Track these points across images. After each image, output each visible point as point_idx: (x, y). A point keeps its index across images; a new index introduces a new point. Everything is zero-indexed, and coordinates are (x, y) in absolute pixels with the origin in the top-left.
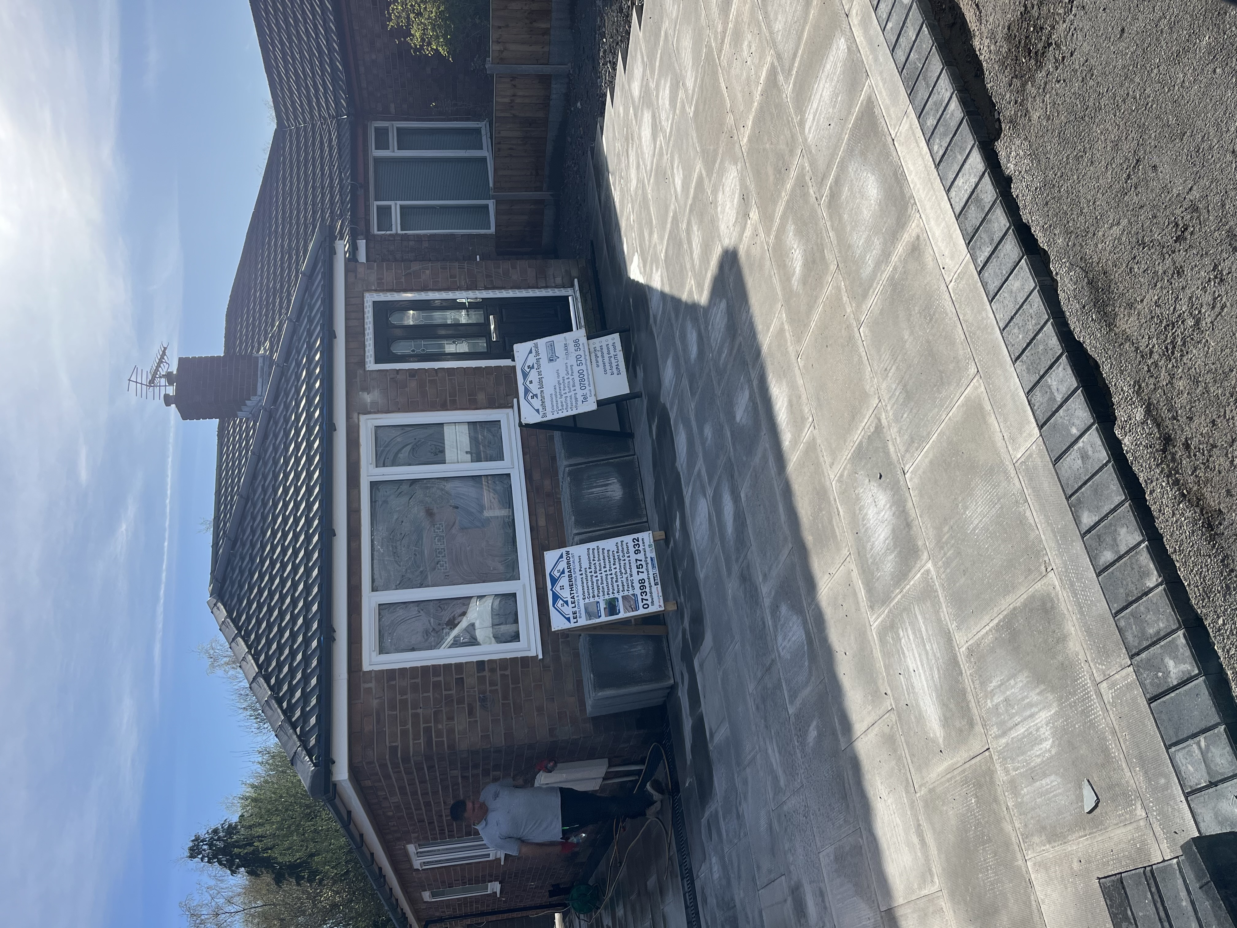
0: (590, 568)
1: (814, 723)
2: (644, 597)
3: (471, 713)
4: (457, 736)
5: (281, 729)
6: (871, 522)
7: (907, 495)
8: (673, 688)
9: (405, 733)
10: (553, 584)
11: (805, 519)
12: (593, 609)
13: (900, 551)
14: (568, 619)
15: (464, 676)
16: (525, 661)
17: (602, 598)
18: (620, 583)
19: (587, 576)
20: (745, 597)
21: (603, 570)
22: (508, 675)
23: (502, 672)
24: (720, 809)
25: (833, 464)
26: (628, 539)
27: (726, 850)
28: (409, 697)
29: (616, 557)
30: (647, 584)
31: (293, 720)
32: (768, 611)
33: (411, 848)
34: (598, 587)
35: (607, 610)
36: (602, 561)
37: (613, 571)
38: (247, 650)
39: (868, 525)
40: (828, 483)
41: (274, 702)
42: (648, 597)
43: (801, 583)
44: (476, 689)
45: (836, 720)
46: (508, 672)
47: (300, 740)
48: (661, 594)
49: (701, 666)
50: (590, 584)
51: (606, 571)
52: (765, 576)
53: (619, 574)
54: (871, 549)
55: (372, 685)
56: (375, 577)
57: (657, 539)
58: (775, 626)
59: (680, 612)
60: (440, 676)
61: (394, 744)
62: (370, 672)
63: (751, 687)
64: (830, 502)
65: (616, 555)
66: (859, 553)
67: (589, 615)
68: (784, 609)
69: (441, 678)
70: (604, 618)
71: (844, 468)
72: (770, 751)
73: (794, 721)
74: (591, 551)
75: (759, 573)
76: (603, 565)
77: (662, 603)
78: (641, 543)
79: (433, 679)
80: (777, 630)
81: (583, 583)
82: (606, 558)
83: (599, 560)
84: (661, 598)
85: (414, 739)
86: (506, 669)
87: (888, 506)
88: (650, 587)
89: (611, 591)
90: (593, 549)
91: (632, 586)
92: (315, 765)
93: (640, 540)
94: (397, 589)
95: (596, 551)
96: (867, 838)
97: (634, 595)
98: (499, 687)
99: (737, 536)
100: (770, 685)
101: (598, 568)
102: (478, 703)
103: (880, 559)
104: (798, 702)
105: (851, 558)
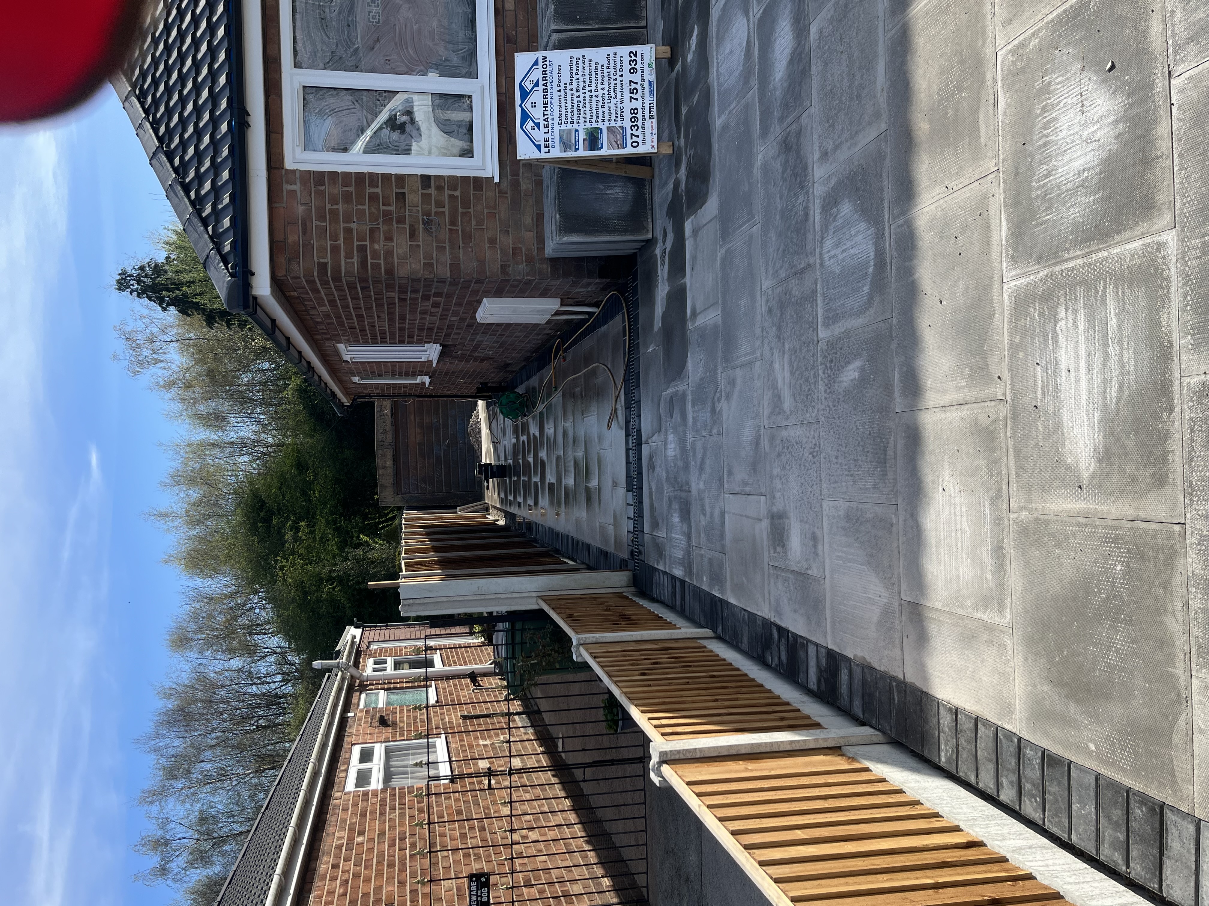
0: (571, 84)
1: (858, 363)
2: (634, 132)
3: (413, 235)
4: (396, 260)
5: (189, 223)
6: (1062, 135)
7: (1163, 112)
8: (650, 243)
9: (335, 249)
10: (523, 98)
11: (923, 95)
12: (570, 138)
13: (1110, 197)
14: (538, 147)
15: (406, 190)
16: (478, 183)
17: (582, 125)
18: (606, 110)
19: (566, 94)
20: (783, 173)
21: (588, 89)
22: (457, 197)
23: (451, 192)
24: (689, 393)
25: (1010, 21)
26: (623, 51)
27: (689, 436)
28: (340, 207)
29: (606, 74)
30: (639, 116)
31: (204, 215)
32: (817, 201)
33: (341, 347)
34: (579, 110)
35: (587, 142)
36: (587, 77)
37: (600, 93)
38: (144, 115)
39: (1053, 138)
40: (989, 51)
41: (179, 188)
42: (638, 133)
43: (888, 185)
44: (420, 209)
45: (897, 375)
46: (457, 193)
47: (213, 242)
48: (655, 131)
49: (695, 232)
50: (569, 106)
51: (590, 91)
52: (825, 155)
53: (606, 97)
54: (1046, 176)
55: (297, 187)
56: (298, 48)
57: (658, 56)
58: (825, 227)
59: (675, 158)
60: (378, 187)
61: (323, 260)
62: (294, 171)
63: (766, 284)
64: (983, 81)
65: (606, 71)
66: (1017, 175)
67: (565, 146)
68: (846, 209)
69: (379, 190)
70: (582, 153)
71: (1033, 34)
72: (777, 366)
73: (825, 347)
74: (574, 61)
75: (816, 148)
76: (587, 83)
77: (655, 144)
78: (639, 59)
79: (369, 190)
80: (827, 231)
81: (560, 103)
82: (593, 73)
83: (584, 75)
84: (655, 137)
85: (346, 258)
86: (455, 189)
87: (1111, 119)
88: (644, 119)
89: (594, 118)
90: (578, 59)
91: (622, 116)
92: (231, 275)
93: (639, 55)
94: (325, 69)
95: (581, 62)
96: (905, 520)
97: (622, 127)
98: (446, 210)
99: (790, 86)
100: (796, 292)
101: (581, 86)
102: (421, 226)
103: (1059, 195)
104: (838, 329)
105: (997, 177)
